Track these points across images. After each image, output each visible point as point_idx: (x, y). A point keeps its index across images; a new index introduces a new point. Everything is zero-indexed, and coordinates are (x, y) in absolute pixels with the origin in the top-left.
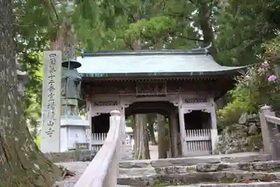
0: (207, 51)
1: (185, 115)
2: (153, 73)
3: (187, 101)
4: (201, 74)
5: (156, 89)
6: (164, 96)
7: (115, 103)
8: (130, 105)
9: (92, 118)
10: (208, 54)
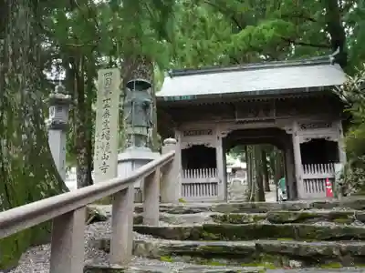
0: (332, 59)
1: (301, 145)
2: (255, 92)
3: (303, 127)
4: (320, 89)
5: (261, 112)
6: (273, 121)
7: (210, 132)
8: (229, 134)
9: (183, 151)
10: (334, 62)
